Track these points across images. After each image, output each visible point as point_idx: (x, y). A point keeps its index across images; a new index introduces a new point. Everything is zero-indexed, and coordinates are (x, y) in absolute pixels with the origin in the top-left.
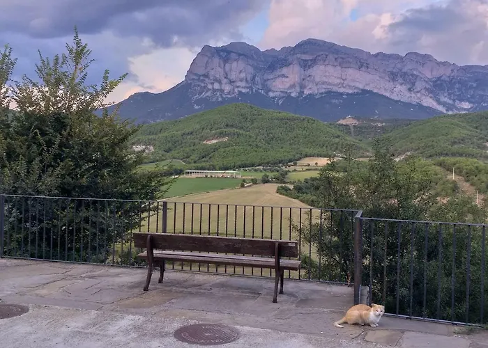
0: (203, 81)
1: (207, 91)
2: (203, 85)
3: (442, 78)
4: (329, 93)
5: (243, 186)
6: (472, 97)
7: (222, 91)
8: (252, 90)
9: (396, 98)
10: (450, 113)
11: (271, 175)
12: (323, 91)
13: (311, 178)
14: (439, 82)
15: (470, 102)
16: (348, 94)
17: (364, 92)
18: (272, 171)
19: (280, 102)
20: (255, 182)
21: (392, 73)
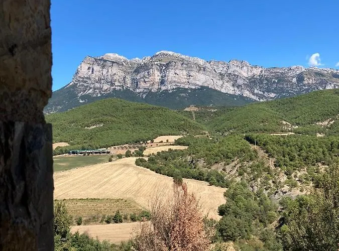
0: (85, 82)
1: (89, 90)
2: (86, 85)
3: (255, 77)
4: (178, 88)
5: (110, 161)
6: (275, 89)
7: (101, 89)
8: (123, 88)
9: (225, 92)
10: (261, 101)
11: (133, 151)
12: (175, 87)
13: (162, 151)
14: (253, 80)
15: (274, 93)
16: (191, 89)
17: (202, 87)
18: (134, 148)
19: (144, 96)
20: (120, 157)
21: (221, 74)
